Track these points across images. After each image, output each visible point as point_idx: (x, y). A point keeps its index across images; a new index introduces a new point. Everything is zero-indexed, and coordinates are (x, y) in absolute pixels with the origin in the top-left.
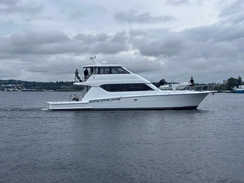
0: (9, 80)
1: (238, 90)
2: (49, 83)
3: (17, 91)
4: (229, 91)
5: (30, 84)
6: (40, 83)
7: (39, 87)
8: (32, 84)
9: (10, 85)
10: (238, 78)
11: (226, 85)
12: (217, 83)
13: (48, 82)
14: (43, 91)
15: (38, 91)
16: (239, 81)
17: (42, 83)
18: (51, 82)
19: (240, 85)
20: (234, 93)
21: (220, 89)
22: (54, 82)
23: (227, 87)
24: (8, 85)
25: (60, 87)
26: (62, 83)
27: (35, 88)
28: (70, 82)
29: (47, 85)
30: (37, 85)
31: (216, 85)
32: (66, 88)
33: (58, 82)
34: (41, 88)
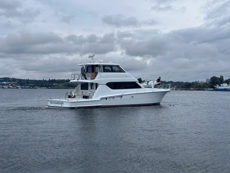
0: (4, 77)
1: (220, 88)
2: (41, 81)
3: (11, 88)
4: (212, 89)
5: (24, 82)
6: (33, 80)
7: (33, 84)
8: (26, 82)
9: (5, 83)
10: (220, 77)
11: (208, 83)
12: (200, 82)
13: (41, 80)
14: (36, 88)
15: (31, 88)
16: (221, 80)
17: (36, 81)
18: (43, 79)
19: (222, 83)
20: (216, 91)
21: (203, 87)
22: (47, 80)
23: (210, 85)
24: (2, 83)
25: (52, 84)
26: (54, 81)
27: (29, 86)
28: (61, 80)
29: (40, 82)
30: (30, 83)
31: (199, 84)
32: (57, 86)
33: (51, 80)
34: (34, 86)
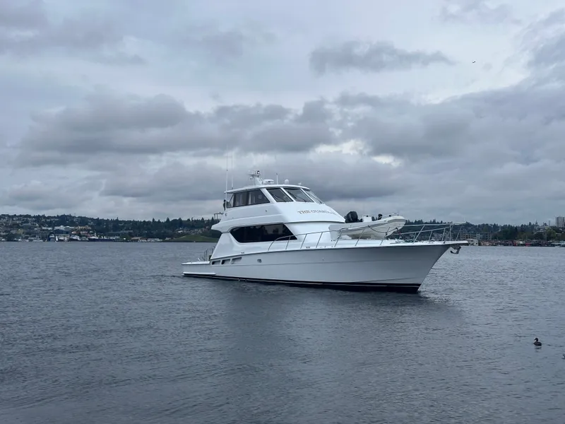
0: (60, 215)
2: (149, 222)
3: (77, 240)
5: (107, 225)
6: (129, 222)
7: (127, 232)
8: (111, 226)
9: (62, 228)
11: (562, 228)
12: (540, 224)
13: (147, 220)
14: (137, 241)
15: (124, 241)
17: (135, 223)
18: (153, 220)
21: (549, 238)
22: (161, 221)
24: (57, 228)
25: (173, 231)
26: (179, 223)
27: (119, 235)
28: (197, 221)
29: (145, 227)
30: (122, 228)
31: (539, 229)
32: (187, 234)
33: (170, 220)
34: (131, 235)
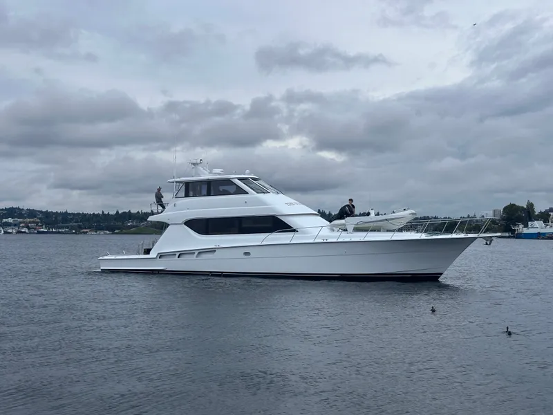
0: (8, 207)
1: (526, 231)
2: (98, 215)
3: (25, 232)
4: (507, 235)
5: (56, 218)
6: (79, 214)
7: (76, 224)
8: (60, 218)
10: (527, 206)
11: (499, 220)
12: (478, 216)
13: (96, 213)
14: (85, 233)
15: (73, 233)
16: (529, 212)
17: (84, 215)
18: (103, 212)
19: (531, 220)
20: (517, 238)
22: (111, 213)
23: (502, 225)
24: (4, 220)
25: (123, 223)
26: (128, 216)
27: (68, 227)
28: (146, 214)
29: (94, 219)
30: (71, 220)
31: (477, 221)
32: (137, 226)
33: (120, 212)
34: (80, 227)
